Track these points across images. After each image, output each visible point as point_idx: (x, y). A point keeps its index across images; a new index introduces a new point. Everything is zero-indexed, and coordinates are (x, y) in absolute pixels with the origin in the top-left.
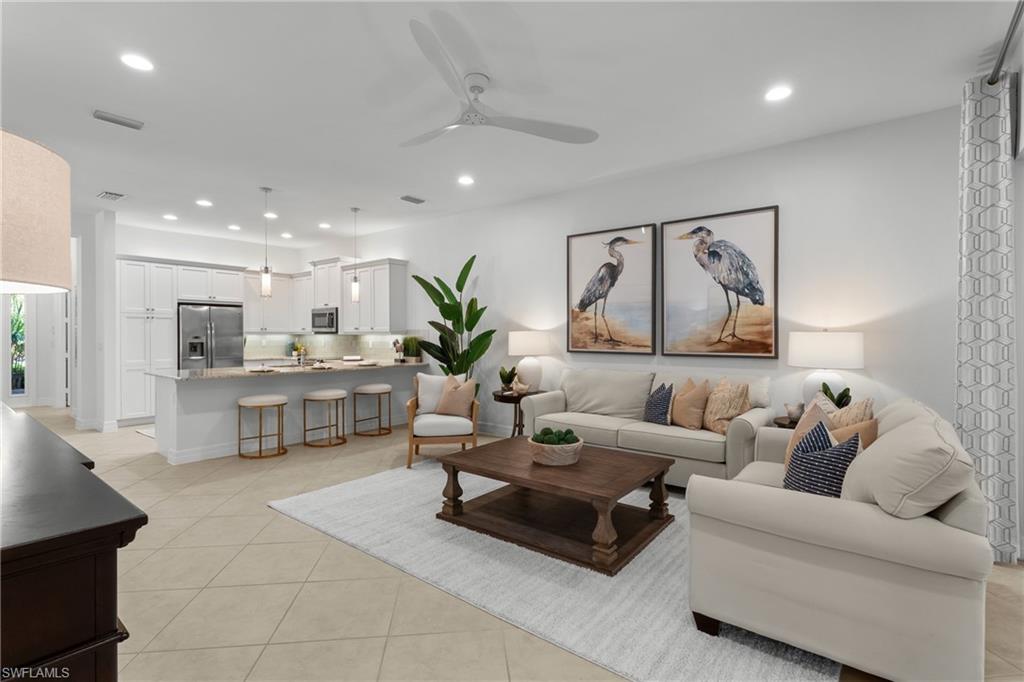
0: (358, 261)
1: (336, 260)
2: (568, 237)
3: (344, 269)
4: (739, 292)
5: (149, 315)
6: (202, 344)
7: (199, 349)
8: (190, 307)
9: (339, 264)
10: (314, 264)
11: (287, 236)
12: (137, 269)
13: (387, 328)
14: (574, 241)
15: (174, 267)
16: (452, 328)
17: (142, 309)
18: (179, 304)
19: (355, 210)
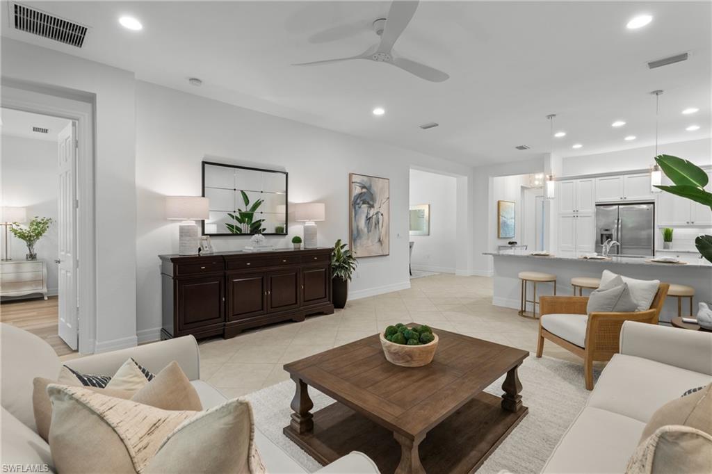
5: (575, 215)
6: (611, 235)
15: (593, 179)
17: (571, 211)
18: (596, 206)
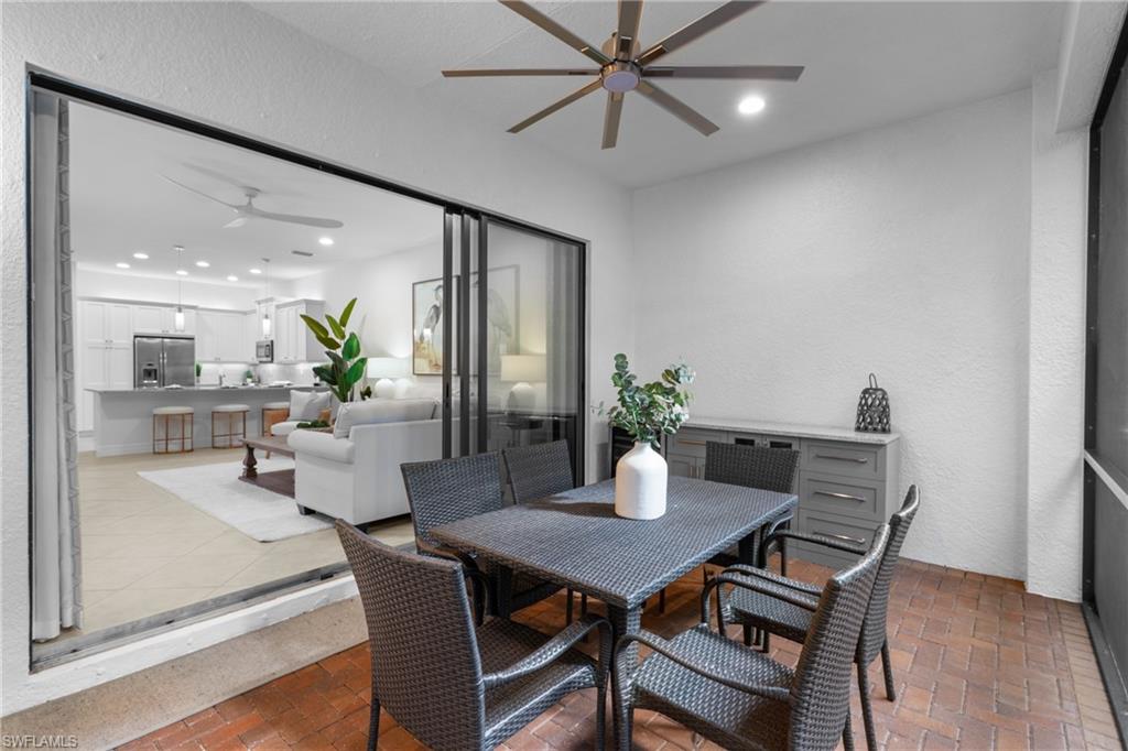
0: (292, 300)
1: (271, 300)
2: (414, 284)
3: (278, 307)
4: (500, 329)
5: (108, 346)
6: (156, 371)
7: (153, 374)
8: (145, 340)
9: (275, 303)
10: (259, 303)
11: (232, 278)
12: (98, 307)
13: (304, 358)
14: (417, 287)
16: (341, 356)
17: (103, 341)
18: (135, 337)
19: (267, 260)
